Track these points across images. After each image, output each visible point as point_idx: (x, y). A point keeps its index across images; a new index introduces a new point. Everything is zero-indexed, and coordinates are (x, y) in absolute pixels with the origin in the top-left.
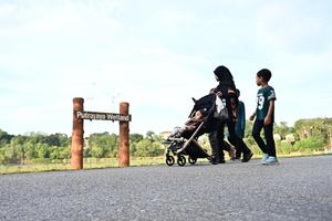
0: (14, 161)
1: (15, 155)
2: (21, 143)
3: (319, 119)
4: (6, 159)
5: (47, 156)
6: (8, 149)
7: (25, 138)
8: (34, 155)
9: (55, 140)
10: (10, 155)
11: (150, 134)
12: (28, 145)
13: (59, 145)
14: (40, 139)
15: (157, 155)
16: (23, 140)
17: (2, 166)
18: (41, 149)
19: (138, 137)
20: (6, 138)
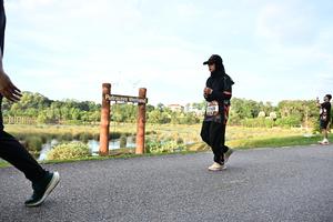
0: (53, 121)
1: (54, 116)
2: (59, 107)
3: (299, 102)
4: (48, 119)
5: (79, 118)
6: (49, 112)
7: (62, 103)
8: (69, 117)
9: (85, 106)
10: (50, 116)
11: (160, 105)
12: (64, 109)
13: (88, 111)
14: (73, 105)
15: (165, 123)
16: (60, 104)
17: (44, 125)
18: (74, 113)
19: (152, 108)
20: (48, 102)
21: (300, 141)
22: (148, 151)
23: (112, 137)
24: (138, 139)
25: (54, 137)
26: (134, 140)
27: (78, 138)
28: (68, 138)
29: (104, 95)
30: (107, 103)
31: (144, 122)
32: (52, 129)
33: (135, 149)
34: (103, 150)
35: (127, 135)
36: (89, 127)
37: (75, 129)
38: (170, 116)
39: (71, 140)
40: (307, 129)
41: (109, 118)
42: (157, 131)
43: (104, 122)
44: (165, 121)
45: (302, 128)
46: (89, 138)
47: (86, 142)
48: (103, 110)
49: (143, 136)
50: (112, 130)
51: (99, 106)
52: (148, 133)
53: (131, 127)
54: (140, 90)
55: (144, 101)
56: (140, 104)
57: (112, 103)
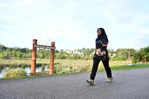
0: (7, 58)
1: (8, 55)
2: (10, 51)
3: (126, 49)
4: (4, 57)
5: (21, 56)
6: (5, 53)
8: (16, 56)
9: (24, 51)
10: (6, 55)
11: (62, 50)
12: (13, 52)
13: (26, 53)
14: (18, 50)
15: (64, 59)
16: (11, 49)
17: (3, 60)
18: (18, 53)
19: (57, 52)
20: (5, 48)
21: (126, 67)
22: (55, 73)
23: (37, 66)
24: (51, 67)
25: (8, 66)
26: (49, 67)
27: (20, 66)
28: (15, 66)
29: (34, 45)
30: (35, 49)
31: (53, 58)
32: (7, 62)
33: (49, 72)
34: (33, 72)
35: (45, 65)
36: (26, 61)
37: (19, 62)
38: (66, 56)
39: (16, 67)
40: (129, 61)
41: (36, 56)
42: (60, 63)
43: (33, 58)
44: (64, 58)
45: (127, 61)
46: (26, 66)
47: (24, 68)
48: (33, 53)
49: (53, 65)
50: (37, 62)
51: (31, 50)
52: (55, 64)
53: (47, 61)
54: (52, 43)
55: (53, 48)
56: (51, 50)
57: (38, 49)
